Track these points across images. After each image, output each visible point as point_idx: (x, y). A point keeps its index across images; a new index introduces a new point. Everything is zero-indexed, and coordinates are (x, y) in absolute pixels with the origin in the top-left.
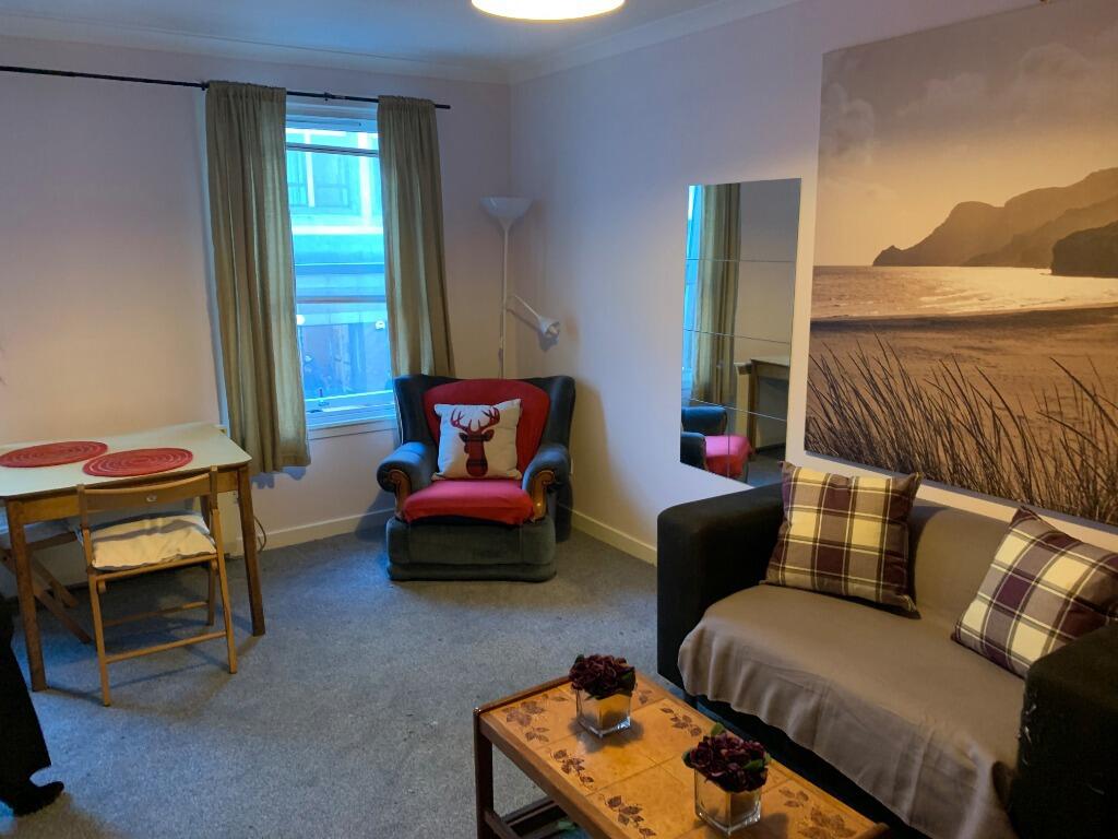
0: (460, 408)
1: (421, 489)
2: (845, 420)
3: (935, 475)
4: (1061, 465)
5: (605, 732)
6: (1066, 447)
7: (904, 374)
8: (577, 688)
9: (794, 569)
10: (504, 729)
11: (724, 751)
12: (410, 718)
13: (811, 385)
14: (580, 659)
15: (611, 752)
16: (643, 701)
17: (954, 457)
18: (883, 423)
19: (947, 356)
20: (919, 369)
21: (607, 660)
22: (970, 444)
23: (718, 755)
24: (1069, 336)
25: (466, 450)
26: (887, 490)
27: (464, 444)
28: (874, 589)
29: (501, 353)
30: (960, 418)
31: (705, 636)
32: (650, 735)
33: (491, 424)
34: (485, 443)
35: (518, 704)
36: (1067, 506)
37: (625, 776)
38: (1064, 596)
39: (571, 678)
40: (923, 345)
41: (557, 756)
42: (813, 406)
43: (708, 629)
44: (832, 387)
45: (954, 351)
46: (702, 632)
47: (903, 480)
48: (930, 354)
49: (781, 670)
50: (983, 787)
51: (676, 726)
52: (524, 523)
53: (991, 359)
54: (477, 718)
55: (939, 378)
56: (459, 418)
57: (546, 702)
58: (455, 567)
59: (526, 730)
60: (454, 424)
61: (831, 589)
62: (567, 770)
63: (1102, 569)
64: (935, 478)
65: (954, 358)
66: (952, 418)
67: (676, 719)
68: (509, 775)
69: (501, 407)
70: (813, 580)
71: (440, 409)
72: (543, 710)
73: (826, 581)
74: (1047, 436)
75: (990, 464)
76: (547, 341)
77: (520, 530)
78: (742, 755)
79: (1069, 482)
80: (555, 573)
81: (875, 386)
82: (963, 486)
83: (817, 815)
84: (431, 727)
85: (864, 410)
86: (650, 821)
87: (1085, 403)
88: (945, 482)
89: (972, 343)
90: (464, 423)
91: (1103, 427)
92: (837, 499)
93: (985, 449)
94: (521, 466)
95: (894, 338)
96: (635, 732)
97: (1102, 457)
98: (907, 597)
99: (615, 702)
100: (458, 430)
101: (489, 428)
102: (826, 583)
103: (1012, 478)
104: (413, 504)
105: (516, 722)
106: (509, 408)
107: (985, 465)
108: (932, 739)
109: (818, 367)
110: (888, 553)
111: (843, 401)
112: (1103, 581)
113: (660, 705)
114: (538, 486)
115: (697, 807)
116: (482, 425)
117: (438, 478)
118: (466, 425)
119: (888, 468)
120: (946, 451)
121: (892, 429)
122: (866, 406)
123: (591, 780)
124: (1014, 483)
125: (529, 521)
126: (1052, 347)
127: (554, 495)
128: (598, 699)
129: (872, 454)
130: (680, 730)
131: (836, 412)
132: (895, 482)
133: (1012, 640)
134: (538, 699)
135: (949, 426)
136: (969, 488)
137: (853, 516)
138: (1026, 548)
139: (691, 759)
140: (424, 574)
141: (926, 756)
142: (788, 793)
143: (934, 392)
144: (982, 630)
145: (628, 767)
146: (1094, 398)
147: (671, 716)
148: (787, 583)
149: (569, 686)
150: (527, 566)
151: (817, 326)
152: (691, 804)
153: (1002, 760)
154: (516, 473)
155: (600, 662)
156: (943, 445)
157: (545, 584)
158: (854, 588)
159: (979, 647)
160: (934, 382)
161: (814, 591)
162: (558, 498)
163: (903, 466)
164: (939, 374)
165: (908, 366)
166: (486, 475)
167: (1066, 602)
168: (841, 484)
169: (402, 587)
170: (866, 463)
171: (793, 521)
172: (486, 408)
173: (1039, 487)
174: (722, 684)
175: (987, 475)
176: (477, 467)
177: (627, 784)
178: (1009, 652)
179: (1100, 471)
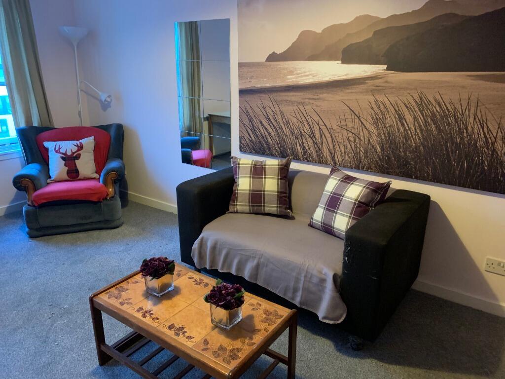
0: (58, 143)
1: (41, 188)
2: (257, 136)
3: (296, 157)
4: (347, 148)
5: (162, 294)
6: (349, 140)
7: (281, 112)
8: (145, 276)
9: (242, 204)
10: (107, 302)
11: (223, 292)
12: (51, 306)
13: (241, 121)
14: (145, 261)
15: (166, 303)
16: (179, 275)
17: (304, 149)
18: (273, 136)
19: (300, 103)
20: (288, 110)
21: (159, 259)
22: (310, 142)
23: (221, 294)
24: (350, 91)
25: (65, 165)
26: (279, 165)
27: (64, 162)
28: (276, 209)
29: (79, 113)
30: (306, 131)
31: (204, 241)
32: (184, 291)
33: (78, 150)
34: (76, 161)
35: (114, 288)
36: (349, 165)
37: (175, 313)
38: (354, 201)
39: (141, 271)
40: (289, 99)
41: (138, 311)
42: (243, 131)
43: (205, 237)
44: (250, 121)
45: (302, 101)
46: (202, 238)
47: (284, 161)
48: (292, 103)
49: (241, 250)
50: (329, 285)
51: (196, 284)
52: (103, 200)
53: (318, 103)
54: (91, 300)
55: (296, 113)
56: (59, 149)
57: (129, 286)
58: (67, 226)
59: (120, 300)
60: (56, 152)
61: (258, 211)
62: (144, 316)
63: (368, 188)
64: (297, 159)
65: (303, 104)
66: (302, 131)
67: (196, 281)
68: (111, 324)
69: (84, 141)
70: (250, 209)
71: (47, 144)
72: (127, 289)
73: (256, 208)
74: (341, 136)
75: (319, 150)
76: (105, 106)
77: (102, 204)
78: (232, 292)
79: (350, 155)
80: (123, 223)
81: (269, 119)
82: (308, 161)
83: (266, 312)
84: (64, 309)
85: (265, 131)
86: (191, 332)
87: (355, 120)
88: (301, 160)
89: (311, 96)
90: (62, 151)
91: (362, 130)
92: (258, 171)
93: (316, 144)
94: (98, 171)
95: (276, 96)
96: (176, 291)
97: (362, 143)
98: (289, 211)
99: (165, 279)
100: (59, 155)
101: (78, 153)
102: (255, 209)
103: (327, 155)
104: (37, 196)
105: (114, 298)
106: (88, 142)
107: (316, 151)
108: (307, 269)
109: (244, 112)
110: (281, 192)
111: (256, 128)
112: (368, 193)
113: (187, 276)
114: (110, 181)
115: (212, 320)
116: (73, 151)
117: (50, 181)
118: (64, 152)
119: (277, 156)
120: (300, 146)
121: (277, 139)
122: (266, 129)
123: (158, 319)
124: (329, 157)
125: (106, 199)
126: (342, 96)
127: (118, 185)
128: (157, 279)
129: (269, 150)
130: (198, 286)
131: (253, 133)
132: (281, 161)
133: (334, 223)
134: (124, 284)
135: (302, 135)
136: (310, 161)
137: (265, 178)
138: (337, 183)
139: (208, 299)
140: (50, 232)
141: (305, 276)
142: (252, 305)
143: (295, 120)
144: (322, 220)
145: (175, 308)
146: (359, 118)
147: (193, 280)
148: (239, 211)
149: (140, 275)
150: (107, 221)
151: (242, 92)
152: (209, 319)
153: (336, 272)
154: (96, 176)
155: (156, 261)
156: (299, 143)
157: (118, 229)
158: (267, 209)
159: (321, 228)
160: (295, 116)
161: (250, 213)
162: (120, 186)
163: (283, 155)
164: (296, 111)
165: (284, 109)
166: (78, 178)
167: (355, 204)
168: (258, 164)
169: (37, 240)
170: (267, 155)
171: (239, 183)
172: (75, 142)
173: (338, 159)
174: (213, 261)
175: (317, 155)
176: (73, 174)
177: (176, 317)
178: (333, 228)
179: (362, 149)
